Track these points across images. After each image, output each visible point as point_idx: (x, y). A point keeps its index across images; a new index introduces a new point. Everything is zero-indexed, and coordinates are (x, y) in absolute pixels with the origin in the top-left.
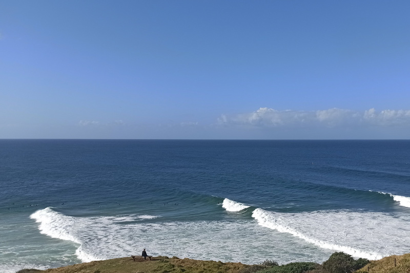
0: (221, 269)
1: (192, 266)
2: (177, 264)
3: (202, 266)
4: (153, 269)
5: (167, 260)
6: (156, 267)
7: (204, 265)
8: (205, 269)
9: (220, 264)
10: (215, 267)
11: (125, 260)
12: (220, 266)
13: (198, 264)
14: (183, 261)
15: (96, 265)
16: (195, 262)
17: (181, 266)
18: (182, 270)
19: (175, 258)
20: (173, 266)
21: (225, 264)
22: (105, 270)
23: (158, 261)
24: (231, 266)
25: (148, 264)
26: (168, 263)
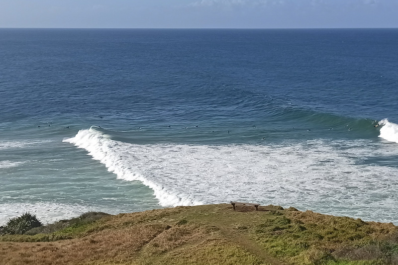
0: (361, 230)
1: (317, 224)
2: (294, 218)
3: (332, 224)
4: (261, 223)
5: (281, 211)
6: (263, 220)
7: (335, 223)
8: (335, 229)
9: (359, 223)
10: (352, 228)
11: (222, 207)
12: (359, 226)
13: (326, 220)
14: (303, 216)
15: (182, 213)
16: (321, 218)
17: (300, 222)
18: (301, 227)
19: (292, 209)
20: (289, 221)
21: (367, 224)
22: (194, 220)
23: (268, 213)
24: (377, 228)
25: (253, 215)
26: (282, 217)
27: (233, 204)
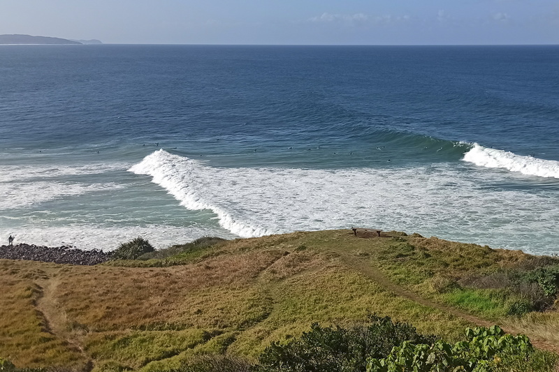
0: (488, 258)
1: (442, 250)
2: (419, 244)
3: (458, 251)
4: (383, 249)
5: (404, 237)
6: (386, 247)
7: (461, 250)
8: (461, 256)
9: (487, 251)
10: (478, 255)
11: (342, 234)
12: (486, 253)
13: (452, 247)
14: (428, 243)
15: (301, 238)
16: (446, 244)
17: (425, 249)
18: (425, 254)
19: (416, 235)
20: (413, 248)
21: (495, 251)
22: (313, 246)
23: (390, 239)
24: (506, 255)
25: (376, 241)
26: (405, 243)
27: (354, 230)
